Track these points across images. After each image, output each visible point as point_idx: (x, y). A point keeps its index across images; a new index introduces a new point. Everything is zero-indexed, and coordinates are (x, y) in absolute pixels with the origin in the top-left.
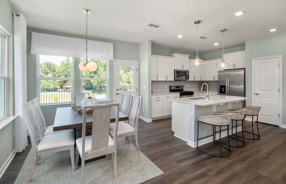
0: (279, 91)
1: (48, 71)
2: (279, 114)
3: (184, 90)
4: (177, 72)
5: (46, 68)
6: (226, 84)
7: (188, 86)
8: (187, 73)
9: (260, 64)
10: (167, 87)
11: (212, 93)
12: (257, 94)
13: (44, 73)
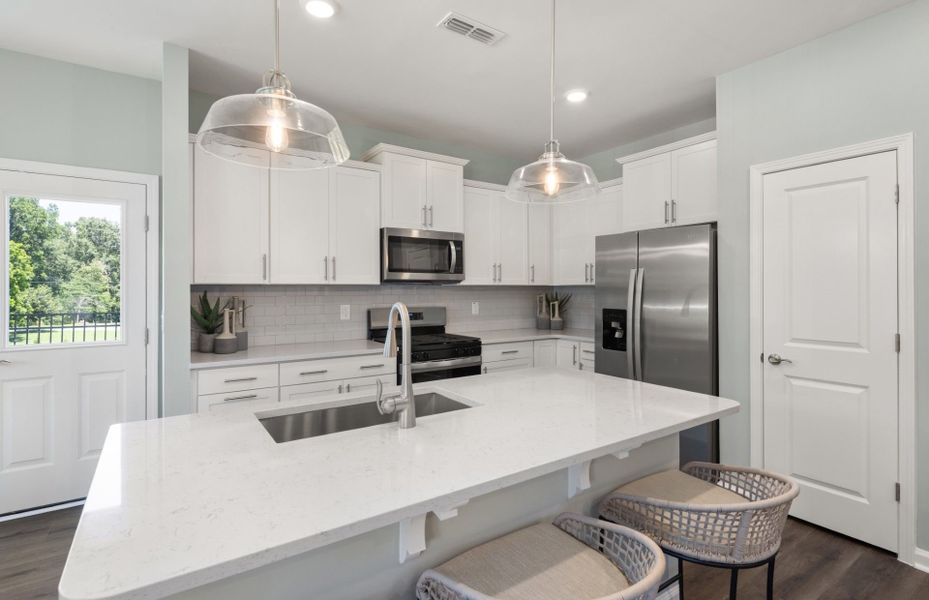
0: (898, 350)
1: (92, 249)
2: (898, 486)
3: (449, 330)
4: (391, 239)
5: (85, 240)
6: (626, 303)
7: (475, 308)
8: (453, 247)
9: (793, 193)
10: (350, 316)
11: (576, 344)
12: (777, 362)
13: (78, 257)
